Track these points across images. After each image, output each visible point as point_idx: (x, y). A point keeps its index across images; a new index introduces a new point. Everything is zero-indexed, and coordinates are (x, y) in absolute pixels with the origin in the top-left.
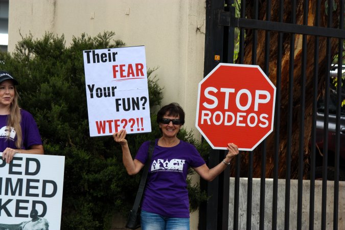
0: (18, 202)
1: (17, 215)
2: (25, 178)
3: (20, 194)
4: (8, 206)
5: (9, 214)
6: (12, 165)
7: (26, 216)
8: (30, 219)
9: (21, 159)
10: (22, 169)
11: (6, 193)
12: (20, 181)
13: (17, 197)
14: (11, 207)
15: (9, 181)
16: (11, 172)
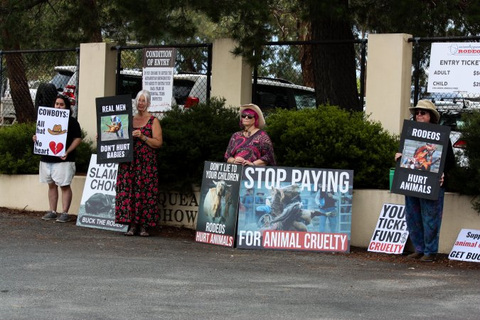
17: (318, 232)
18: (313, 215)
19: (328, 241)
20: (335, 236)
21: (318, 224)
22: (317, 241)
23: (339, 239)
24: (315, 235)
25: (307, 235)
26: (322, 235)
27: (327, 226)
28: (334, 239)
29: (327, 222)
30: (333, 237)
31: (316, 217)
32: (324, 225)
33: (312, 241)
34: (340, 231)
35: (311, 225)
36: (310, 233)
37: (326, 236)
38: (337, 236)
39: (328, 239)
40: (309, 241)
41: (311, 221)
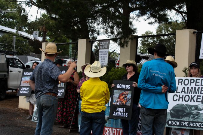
0: (198, 96)
1: (197, 101)
2: (200, 87)
3: (198, 93)
4: (194, 98)
5: (194, 101)
6: (196, 82)
7: (200, 102)
8: (201, 103)
9: (199, 80)
10: (200, 84)
11: (194, 93)
12: (199, 88)
13: (197, 95)
14: (195, 99)
15: (195, 88)
16: (196, 85)
17: (110, 127)
18: (108, 118)
19: (114, 132)
20: (117, 129)
21: (110, 123)
22: (110, 132)
23: (119, 131)
24: (109, 129)
25: (106, 128)
26: (112, 129)
27: (114, 124)
28: (117, 131)
29: (114, 122)
30: (117, 130)
31: (109, 119)
32: (113, 123)
33: (108, 132)
34: (119, 127)
35: (107, 123)
36: (107, 128)
37: (114, 129)
38: (118, 130)
39: (114, 131)
40: (106, 131)
41: (108, 122)
